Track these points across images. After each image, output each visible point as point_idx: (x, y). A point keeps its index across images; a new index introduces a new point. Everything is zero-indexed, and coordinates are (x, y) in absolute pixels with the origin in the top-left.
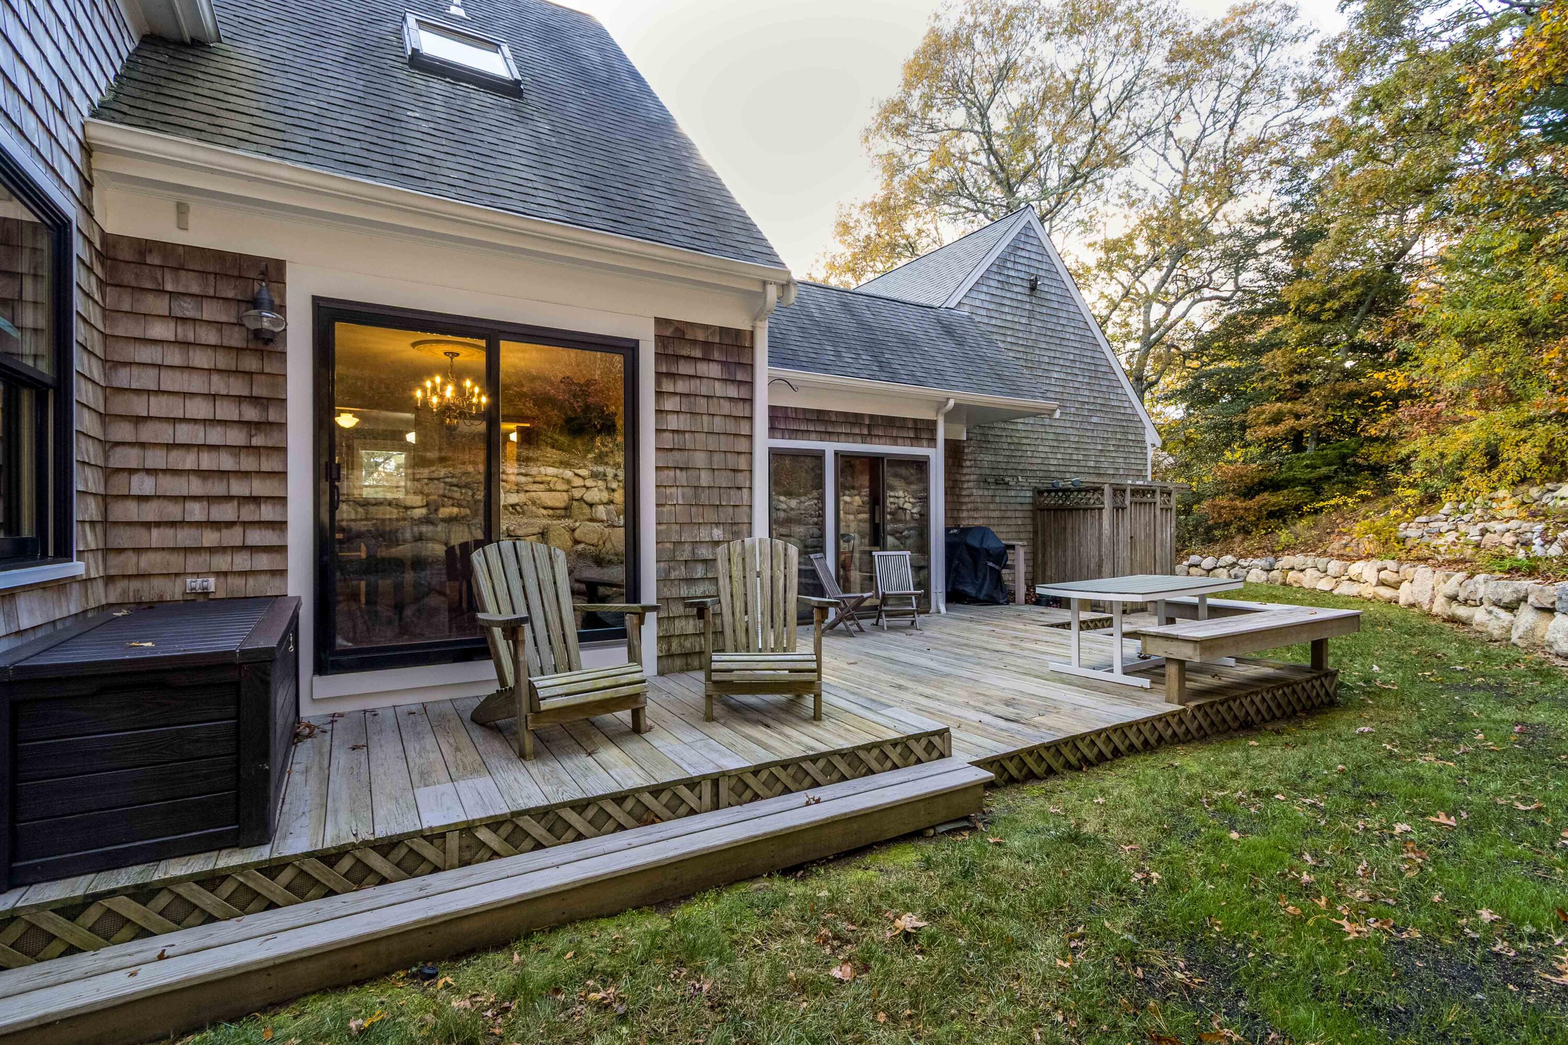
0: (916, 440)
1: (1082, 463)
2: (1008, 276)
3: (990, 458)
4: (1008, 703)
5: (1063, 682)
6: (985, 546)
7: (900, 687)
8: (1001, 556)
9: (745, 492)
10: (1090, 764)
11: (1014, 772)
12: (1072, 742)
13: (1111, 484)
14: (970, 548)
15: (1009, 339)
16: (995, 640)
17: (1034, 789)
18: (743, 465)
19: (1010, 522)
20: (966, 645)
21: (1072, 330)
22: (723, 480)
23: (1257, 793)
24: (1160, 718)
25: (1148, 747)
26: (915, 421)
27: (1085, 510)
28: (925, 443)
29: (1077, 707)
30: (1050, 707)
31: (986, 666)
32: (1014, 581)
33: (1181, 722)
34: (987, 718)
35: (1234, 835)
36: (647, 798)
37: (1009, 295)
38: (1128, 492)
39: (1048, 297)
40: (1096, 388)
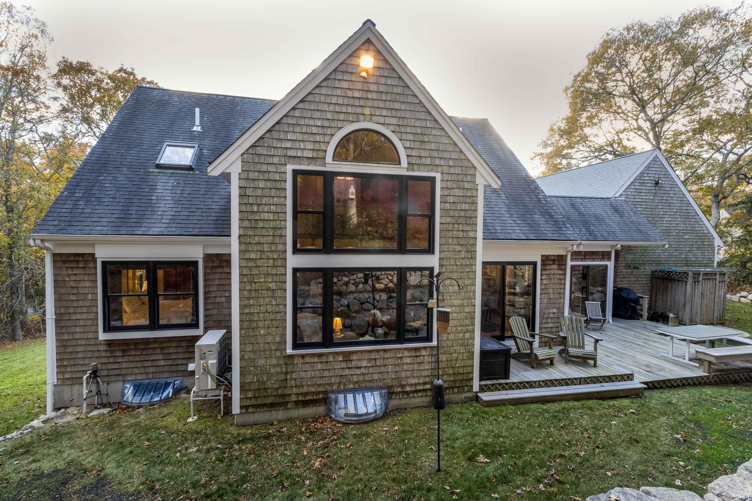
0: (603, 259)
1: (679, 256)
2: (644, 180)
3: (631, 256)
4: (647, 366)
5: (665, 360)
6: (630, 297)
7: (608, 356)
8: (637, 301)
9: (562, 299)
10: (674, 387)
11: (651, 386)
12: (669, 380)
13: (692, 271)
14: (623, 298)
15: (643, 206)
16: (636, 339)
17: (657, 391)
18: (562, 292)
19: (639, 282)
20: (626, 341)
21: (676, 199)
22: (557, 296)
23: (726, 401)
24: (700, 377)
25: (695, 385)
26: (603, 252)
27: (678, 281)
28: (606, 260)
29: (671, 370)
30: (662, 369)
31: (636, 351)
32: (642, 311)
33: (708, 379)
34: (641, 370)
35: (715, 408)
36: (567, 381)
37: (644, 188)
38: (701, 275)
39: (664, 186)
40: (687, 223)
